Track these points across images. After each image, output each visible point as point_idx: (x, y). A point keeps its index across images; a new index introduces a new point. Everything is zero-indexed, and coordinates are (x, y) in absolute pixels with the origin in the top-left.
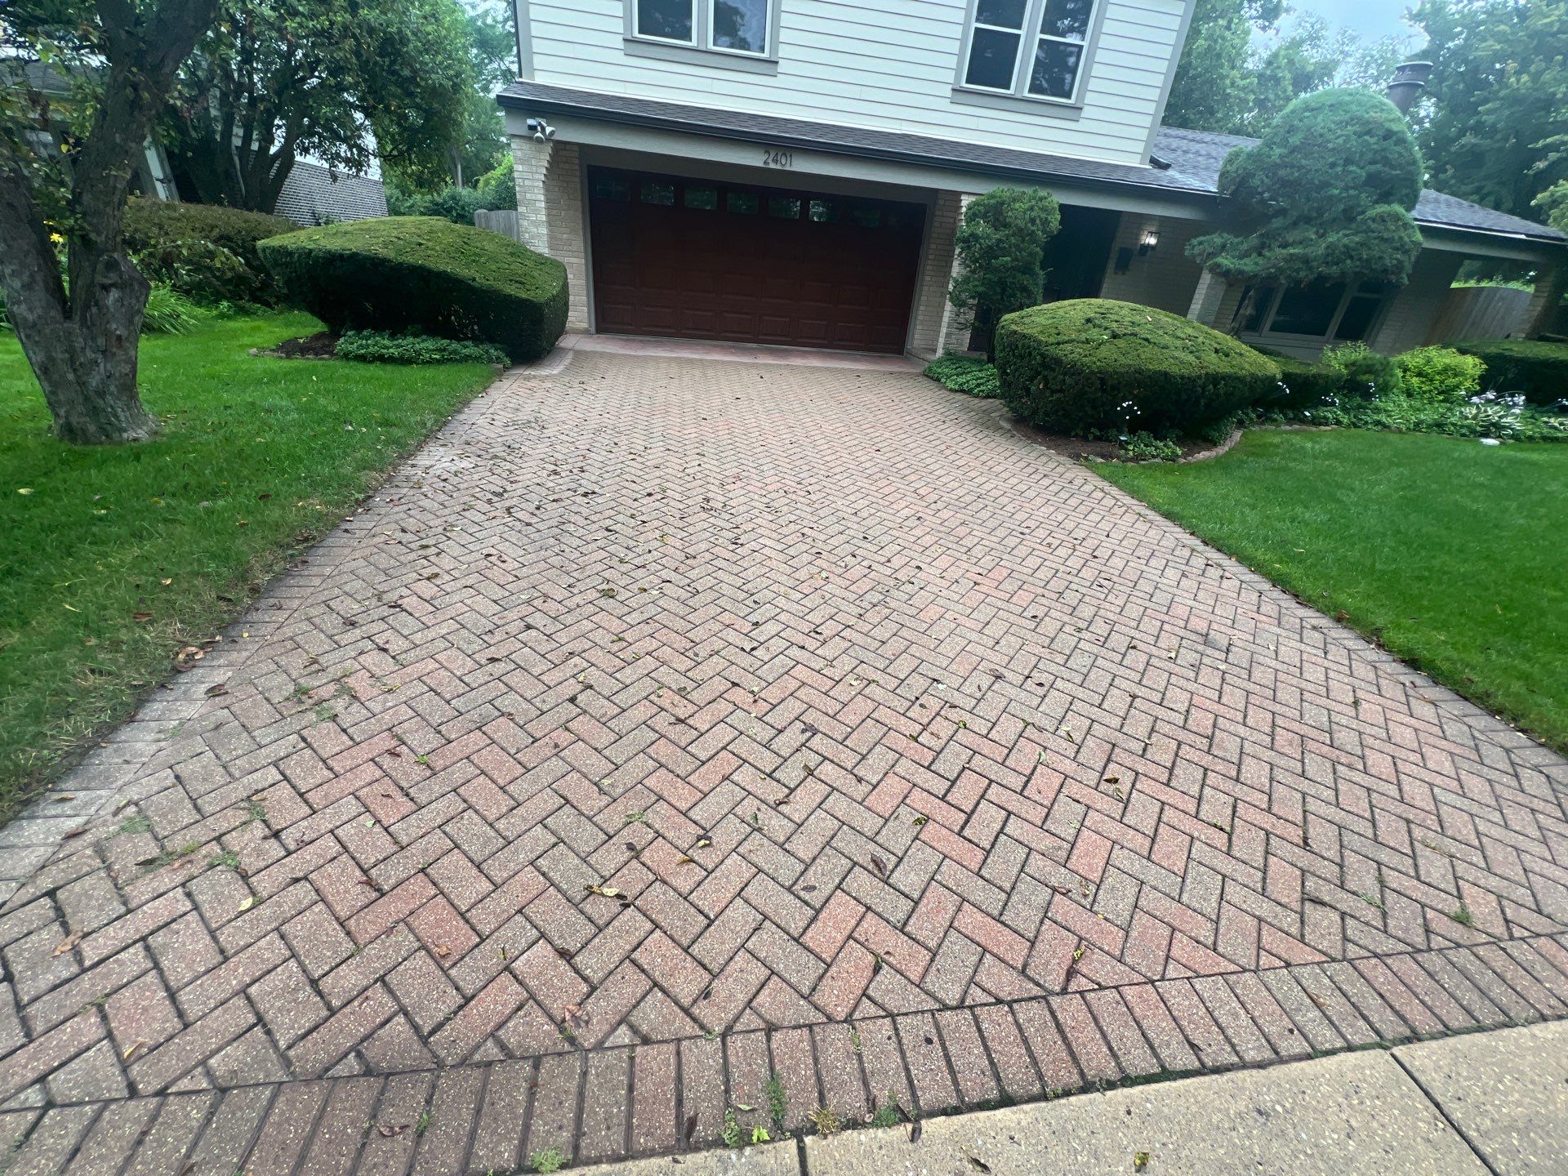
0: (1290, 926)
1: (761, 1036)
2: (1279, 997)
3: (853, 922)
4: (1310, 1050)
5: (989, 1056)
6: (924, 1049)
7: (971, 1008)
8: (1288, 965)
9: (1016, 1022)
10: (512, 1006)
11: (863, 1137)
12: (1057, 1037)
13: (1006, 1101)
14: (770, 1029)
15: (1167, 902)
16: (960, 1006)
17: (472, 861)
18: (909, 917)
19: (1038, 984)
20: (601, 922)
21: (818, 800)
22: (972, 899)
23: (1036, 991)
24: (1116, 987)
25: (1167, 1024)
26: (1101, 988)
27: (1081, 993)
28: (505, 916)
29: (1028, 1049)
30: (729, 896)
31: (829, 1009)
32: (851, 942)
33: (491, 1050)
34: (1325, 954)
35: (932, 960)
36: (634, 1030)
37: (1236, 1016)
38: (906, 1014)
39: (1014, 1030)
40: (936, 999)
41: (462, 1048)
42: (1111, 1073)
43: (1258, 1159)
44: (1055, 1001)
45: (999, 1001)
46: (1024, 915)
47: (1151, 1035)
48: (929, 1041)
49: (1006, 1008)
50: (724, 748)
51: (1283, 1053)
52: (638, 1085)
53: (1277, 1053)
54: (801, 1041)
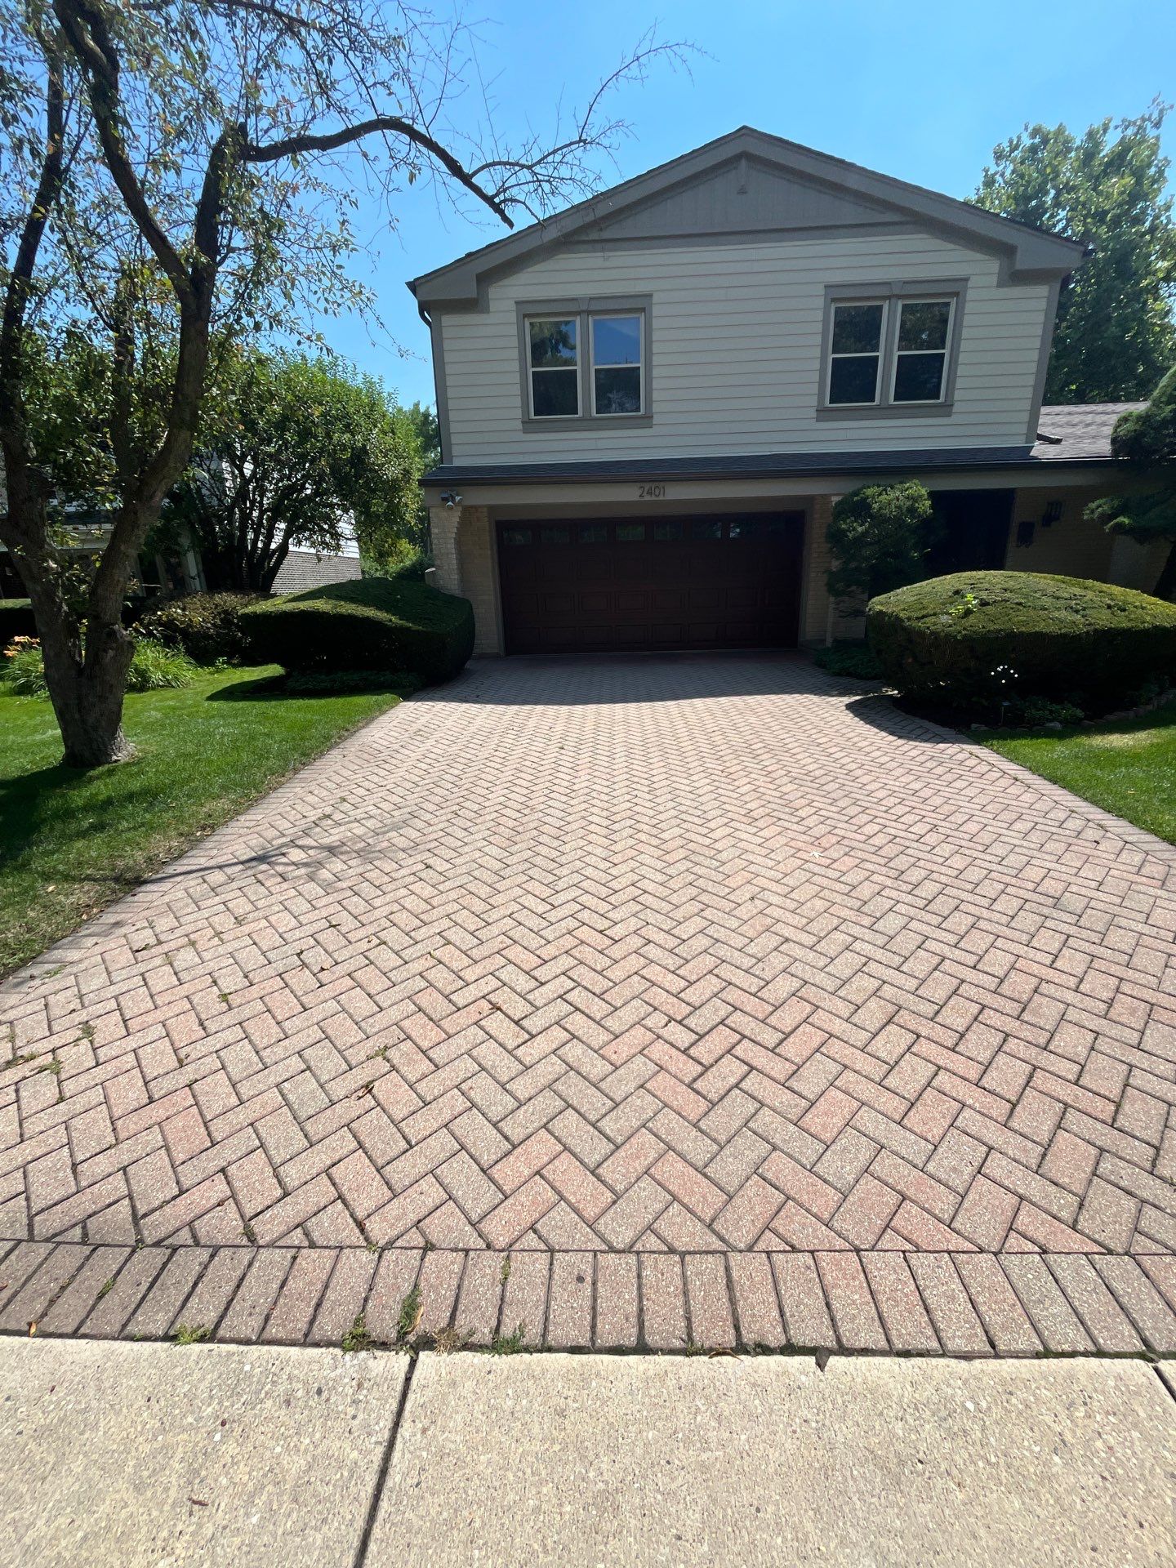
0: (1061, 1208)
1: (417, 1253)
2: (1020, 1285)
3: (546, 1159)
4: (1041, 1348)
5: (640, 1301)
6: (571, 1287)
7: (638, 1253)
8: (1045, 1252)
9: (683, 1273)
10: (214, 1201)
11: (476, 1361)
12: (724, 1293)
13: (642, 1349)
14: (429, 1247)
15: (905, 1169)
16: (629, 1250)
17: (230, 1079)
18: (605, 1160)
19: (722, 1239)
20: (314, 1139)
21: (554, 1047)
22: (679, 1147)
23: (717, 1245)
24: (812, 1252)
25: (861, 1297)
26: (794, 1250)
27: (768, 1253)
28: (239, 1127)
29: (687, 1302)
30: (436, 1126)
31: (491, 1238)
32: (537, 1177)
33: (184, 1236)
34: (1100, 1244)
35: (614, 1202)
36: (307, 1234)
37: (953, 1298)
38: (567, 1251)
39: (679, 1282)
40: (604, 1241)
41: (162, 1232)
42: (775, 1338)
43: (921, 1456)
44: (735, 1259)
45: (672, 1251)
46: (730, 1168)
47: (835, 1304)
48: (580, 1279)
49: (677, 1258)
50: (484, 997)
51: (1002, 1347)
52: (291, 1282)
53: (993, 1346)
54: (452, 1263)
